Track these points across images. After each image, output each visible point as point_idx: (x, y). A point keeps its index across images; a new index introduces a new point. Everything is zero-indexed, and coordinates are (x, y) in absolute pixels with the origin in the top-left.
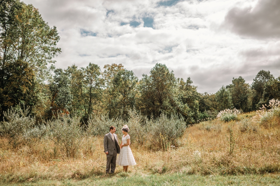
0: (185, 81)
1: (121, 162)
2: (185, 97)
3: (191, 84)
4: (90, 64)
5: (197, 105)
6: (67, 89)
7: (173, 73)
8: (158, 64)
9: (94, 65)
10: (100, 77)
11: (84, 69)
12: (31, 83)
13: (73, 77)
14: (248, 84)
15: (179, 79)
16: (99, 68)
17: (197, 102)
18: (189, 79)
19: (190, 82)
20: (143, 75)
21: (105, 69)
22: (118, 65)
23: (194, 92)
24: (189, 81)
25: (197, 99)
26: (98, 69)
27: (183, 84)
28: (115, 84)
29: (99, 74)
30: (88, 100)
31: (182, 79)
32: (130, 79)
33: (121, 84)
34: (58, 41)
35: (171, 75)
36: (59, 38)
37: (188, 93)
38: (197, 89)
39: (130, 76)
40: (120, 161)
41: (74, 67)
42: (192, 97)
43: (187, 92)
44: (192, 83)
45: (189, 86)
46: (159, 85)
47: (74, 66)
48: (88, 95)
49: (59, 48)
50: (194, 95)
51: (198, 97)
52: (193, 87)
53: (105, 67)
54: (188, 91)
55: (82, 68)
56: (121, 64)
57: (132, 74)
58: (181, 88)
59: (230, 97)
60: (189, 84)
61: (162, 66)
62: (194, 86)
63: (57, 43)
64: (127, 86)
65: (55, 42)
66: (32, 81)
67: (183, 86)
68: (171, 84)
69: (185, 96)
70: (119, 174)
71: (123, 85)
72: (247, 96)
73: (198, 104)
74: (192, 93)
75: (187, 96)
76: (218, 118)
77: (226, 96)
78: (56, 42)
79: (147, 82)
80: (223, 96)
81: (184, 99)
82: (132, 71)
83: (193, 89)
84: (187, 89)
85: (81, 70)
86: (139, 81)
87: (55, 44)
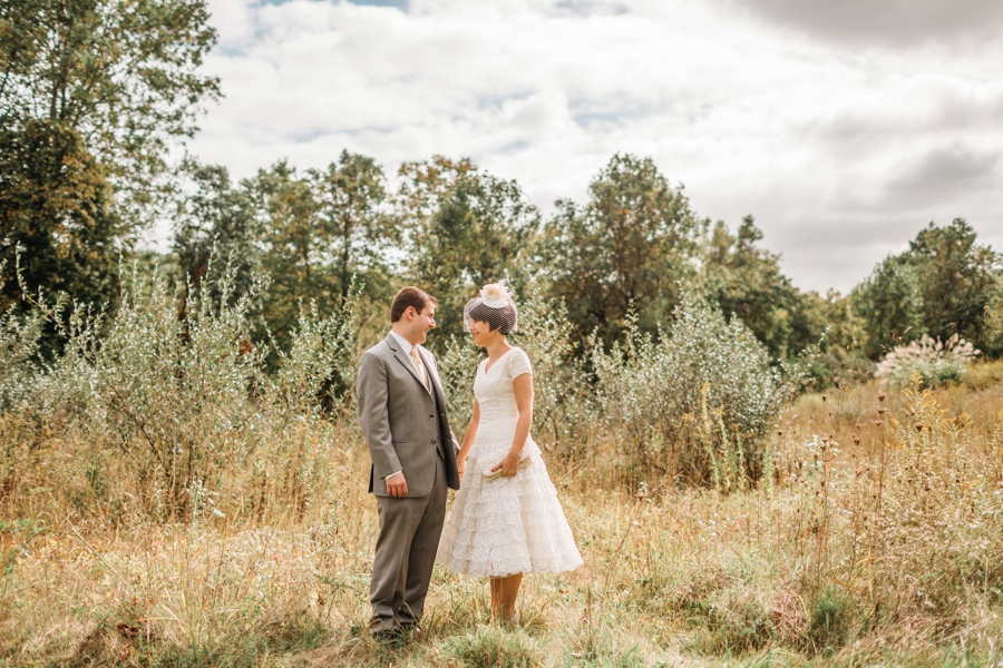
0: (734, 232)
1: (471, 547)
2: (734, 293)
3: (758, 245)
4: (345, 158)
5: (780, 329)
6: (244, 248)
7: (683, 193)
8: (622, 156)
9: (358, 158)
10: (385, 208)
11: (317, 177)
12: (92, 215)
13: (274, 208)
14: (989, 247)
15: (707, 222)
16: (377, 170)
17: (780, 315)
18: (749, 221)
19: (752, 236)
20: (559, 203)
21: (403, 178)
22: (455, 161)
23: (771, 274)
24: (748, 232)
25: (780, 306)
26: (375, 178)
27: (725, 244)
28: (446, 235)
29: (377, 194)
30: (334, 300)
31: (720, 224)
32: (508, 214)
33: (469, 233)
34: (208, 49)
35: (678, 201)
36: (215, 34)
37: (744, 279)
38: (779, 263)
39: (508, 203)
40: (464, 543)
41: (281, 170)
42: (764, 294)
43: (742, 275)
44: (760, 238)
45: (749, 250)
46: (625, 243)
47: (283, 165)
48: (334, 281)
49: (212, 76)
50: (771, 287)
51: (786, 294)
52: (762, 257)
53: (403, 170)
54: (743, 269)
55: (311, 172)
56: (468, 160)
57: (515, 194)
58: (717, 259)
59: (918, 302)
60: (747, 241)
61: (638, 163)
62: (767, 253)
63: (203, 56)
64: (495, 243)
65: (197, 54)
66: (95, 209)
67: (723, 250)
68: (673, 238)
69: (735, 289)
70: (456, 640)
71: (475, 237)
72: (986, 299)
73: (785, 324)
74: (761, 280)
75: (742, 290)
76: (880, 378)
77: (898, 298)
78: (203, 52)
79: (578, 228)
80: (885, 295)
81: (731, 300)
82: (514, 181)
83: (766, 262)
84: (740, 262)
85: (308, 181)
86: (543, 223)
87: (196, 61)
